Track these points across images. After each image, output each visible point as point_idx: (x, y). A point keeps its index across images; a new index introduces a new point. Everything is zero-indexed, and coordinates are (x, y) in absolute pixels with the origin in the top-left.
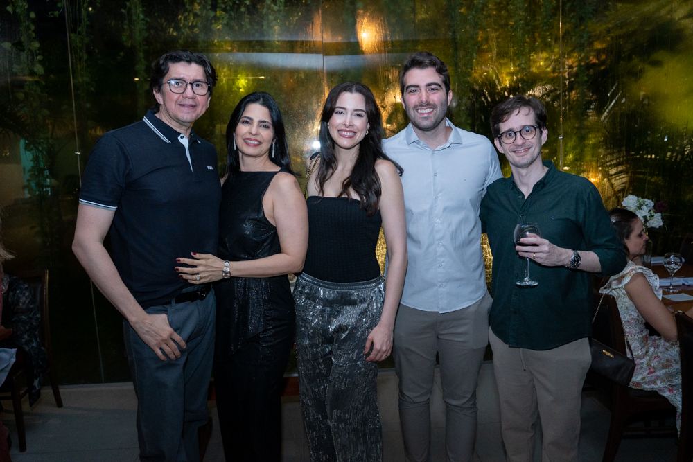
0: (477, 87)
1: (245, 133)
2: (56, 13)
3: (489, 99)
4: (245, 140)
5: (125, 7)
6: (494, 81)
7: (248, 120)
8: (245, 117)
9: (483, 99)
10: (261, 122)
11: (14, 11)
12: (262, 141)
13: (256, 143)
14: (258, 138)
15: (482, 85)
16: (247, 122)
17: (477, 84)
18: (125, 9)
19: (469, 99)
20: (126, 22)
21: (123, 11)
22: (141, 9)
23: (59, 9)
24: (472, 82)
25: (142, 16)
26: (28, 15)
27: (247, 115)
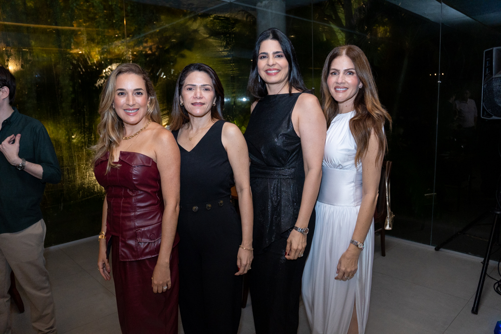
0: (75, 62)
1: (265, 66)
3: (84, 70)
4: (266, 71)
6: (86, 59)
7: (264, 55)
8: (262, 53)
9: (80, 70)
10: (274, 53)
12: (280, 69)
13: (275, 71)
14: (276, 67)
15: (78, 61)
16: (264, 57)
17: (75, 60)
19: (70, 69)
24: (71, 58)
27: (263, 52)
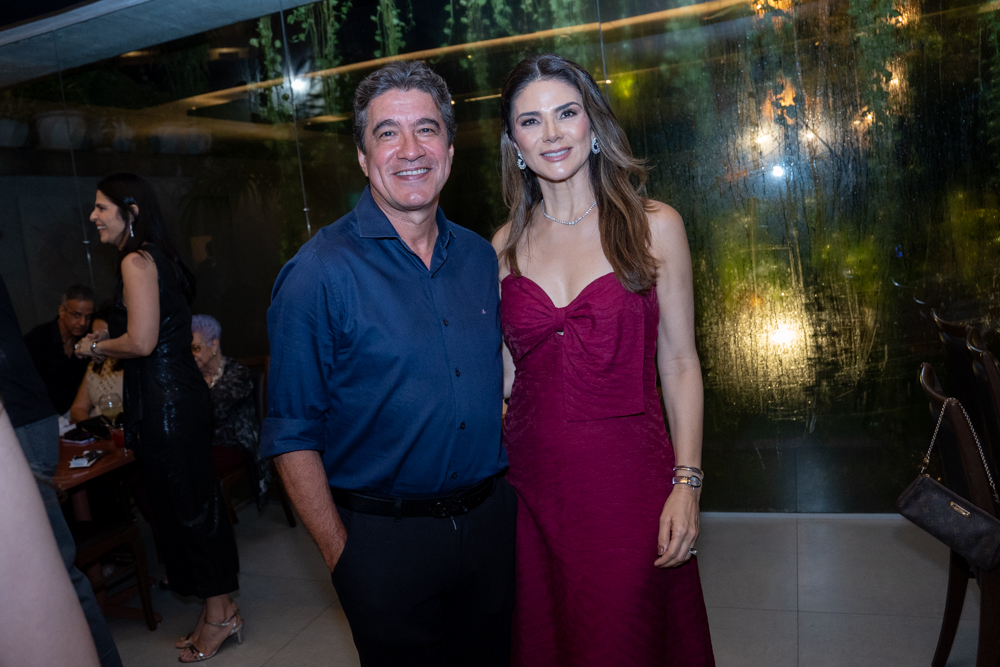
2: (302, 37)
5: (375, 13)
11: (260, 43)
18: (375, 15)
20: (378, 32)
21: (373, 18)
22: (394, 12)
23: (303, 31)
25: (395, 21)
26: (273, 45)
